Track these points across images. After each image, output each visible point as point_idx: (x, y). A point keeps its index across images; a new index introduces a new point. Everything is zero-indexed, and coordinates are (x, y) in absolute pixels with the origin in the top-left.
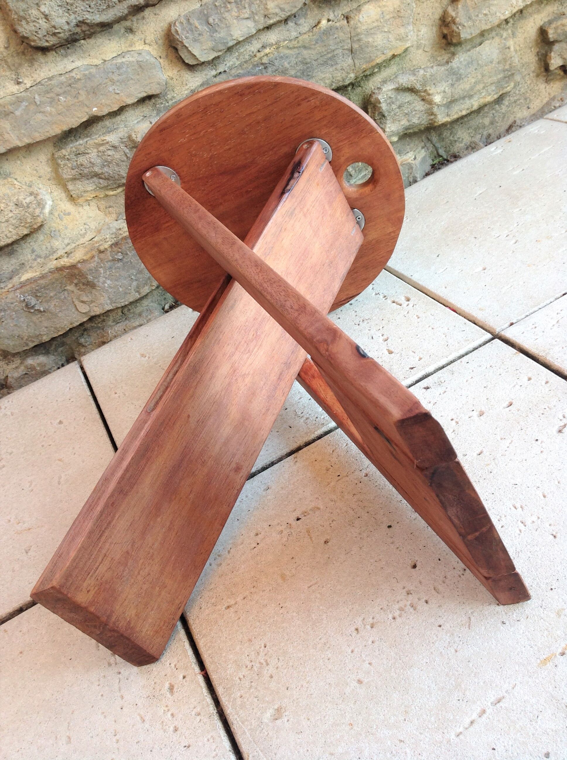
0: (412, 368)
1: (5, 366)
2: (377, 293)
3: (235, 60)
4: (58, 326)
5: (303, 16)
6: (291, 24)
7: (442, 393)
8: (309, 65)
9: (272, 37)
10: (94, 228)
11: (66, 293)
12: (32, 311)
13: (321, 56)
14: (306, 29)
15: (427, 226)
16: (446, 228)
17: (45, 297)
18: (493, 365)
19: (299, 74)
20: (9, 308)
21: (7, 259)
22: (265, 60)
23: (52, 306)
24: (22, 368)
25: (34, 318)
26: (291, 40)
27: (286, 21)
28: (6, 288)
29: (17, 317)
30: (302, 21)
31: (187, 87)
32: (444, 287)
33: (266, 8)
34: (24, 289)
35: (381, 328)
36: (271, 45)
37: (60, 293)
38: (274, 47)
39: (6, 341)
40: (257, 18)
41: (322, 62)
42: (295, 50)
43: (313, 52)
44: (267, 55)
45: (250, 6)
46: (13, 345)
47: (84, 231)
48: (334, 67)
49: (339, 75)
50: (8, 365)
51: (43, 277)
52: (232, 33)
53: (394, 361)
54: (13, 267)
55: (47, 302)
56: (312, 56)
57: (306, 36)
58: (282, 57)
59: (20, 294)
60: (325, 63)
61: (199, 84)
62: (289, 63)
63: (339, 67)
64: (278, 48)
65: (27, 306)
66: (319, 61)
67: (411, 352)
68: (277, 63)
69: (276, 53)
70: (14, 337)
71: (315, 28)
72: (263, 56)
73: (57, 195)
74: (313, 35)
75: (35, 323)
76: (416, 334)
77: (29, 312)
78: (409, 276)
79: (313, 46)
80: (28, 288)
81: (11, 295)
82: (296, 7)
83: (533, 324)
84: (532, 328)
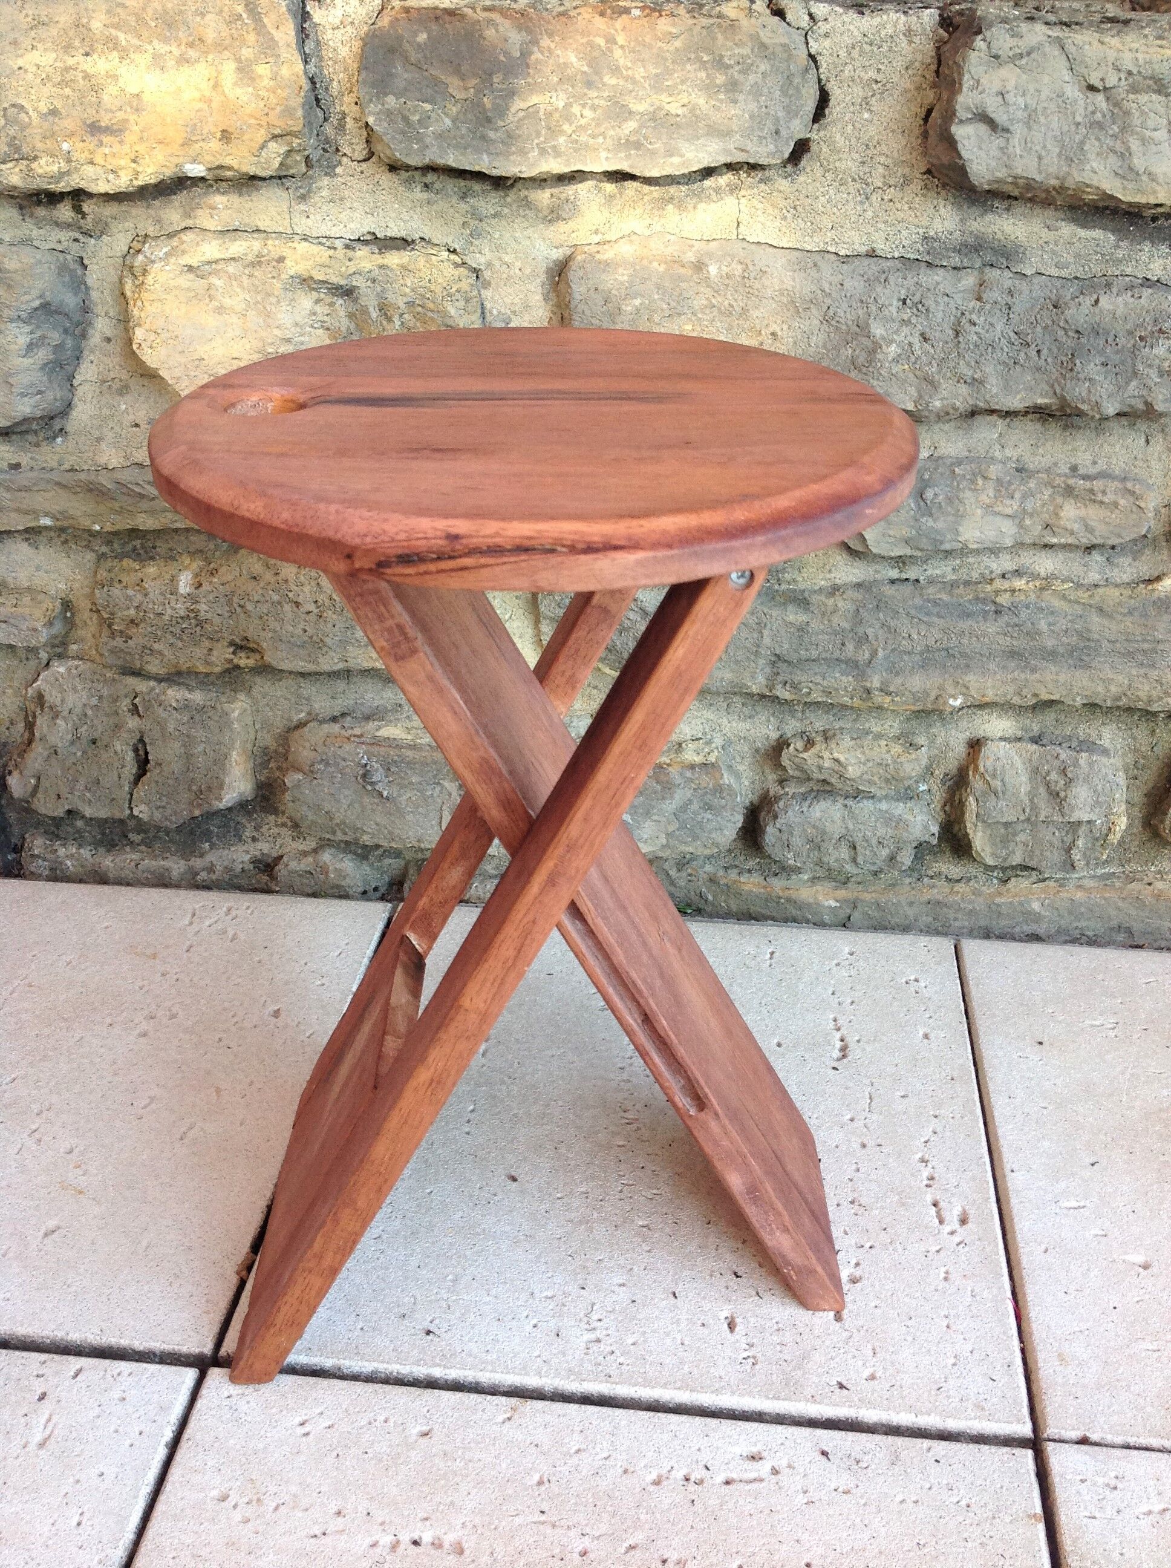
0: (841, 1386)
1: (289, 840)
2: (926, 1158)
3: (949, 569)
4: (396, 832)
5: (1132, 552)
6: (1096, 556)
7: (840, 1490)
8: (1093, 645)
9: (1045, 564)
11: (438, 789)
12: (369, 788)
13: (1126, 640)
14: (1126, 578)
15: (1132, 1075)
16: (1160, 1110)
17: (402, 778)
18: (974, 1507)
19: (1061, 650)
20: (336, 764)
21: (380, 686)
22: (1004, 599)
23: (406, 797)
24: (311, 859)
25: (367, 800)
26: (1079, 586)
27: (1089, 549)
28: (350, 732)
29: (340, 783)
30: (1124, 561)
31: (828, 576)
32: (1043, 1247)
33: (1057, 515)
34: (375, 749)
35: (868, 1245)
36: (1035, 576)
37: (428, 784)
38: (1037, 584)
39: (305, 808)
40: (1028, 522)
41: (1122, 650)
42: (1076, 606)
43: (1113, 626)
44: (1013, 591)
45: (1024, 497)
46: (313, 822)
48: (1142, 671)
49: (1147, 688)
50: (293, 839)
51: (413, 747)
52: (961, 529)
53: (828, 1343)
54: (381, 702)
55: (402, 786)
56: (1106, 630)
57: (1116, 592)
58: (1041, 609)
59: (365, 753)
60: (1130, 655)
61: (854, 580)
62: (1050, 624)
63: (1154, 674)
64: (1042, 589)
65: (364, 776)
66: (1118, 645)
67: (870, 1346)
68: (1024, 615)
69: (1033, 596)
70: (321, 810)
71: (1142, 586)
72: (1006, 590)
73: (518, 627)
74: (1131, 597)
75: (363, 808)
76: (912, 1314)
77: (364, 787)
78: (1007, 1167)
79: (1119, 617)
80: (382, 750)
81: (348, 747)
82: (1119, 536)
83: (1117, 1477)
84: (1108, 1485)
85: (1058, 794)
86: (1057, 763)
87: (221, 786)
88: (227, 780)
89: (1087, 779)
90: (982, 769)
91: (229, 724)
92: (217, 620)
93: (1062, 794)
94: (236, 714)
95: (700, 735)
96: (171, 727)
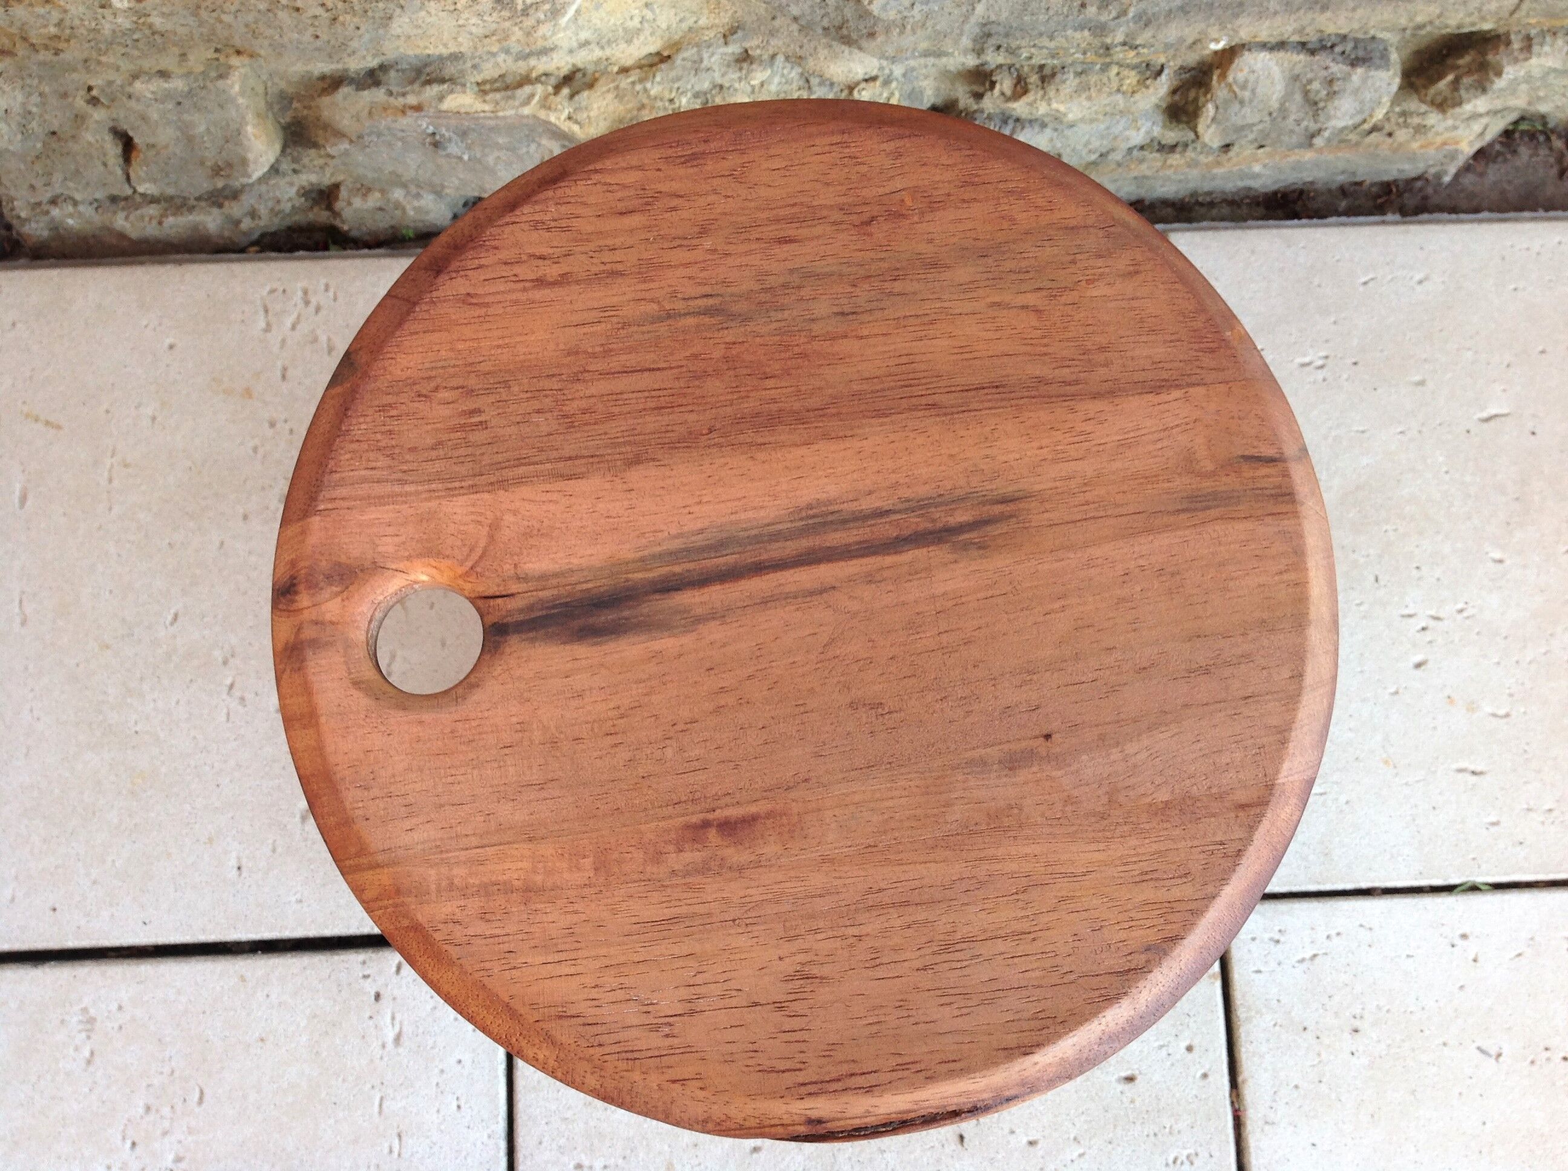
10: (664, 26)
12: (444, 153)
17: (485, 141)
20: (393, 135)
25: (440, 162)
28: (401, 101)
29: (402, 149)
34: (443, 121)
37: (520, 143)
47: (635, 23)
55: (485, 147)
59: (429, 124)
65: (434, 143)
75: (439, 168)
77: (436, 153)
80: (452, 121)
81: (407, 121)
83: (1280, 931)
84: (1271, 939)
85: (1316, 103)
86: (1324, 73)
87: (244, 162)
88: (251, 156)
89: (1356, 92)
90: (1230, 79)
91: (232, 100)
92: (181, 31)
93: (1321, 105)
94: (237, 88)
95: (874, 73)
96: (155, 116)
